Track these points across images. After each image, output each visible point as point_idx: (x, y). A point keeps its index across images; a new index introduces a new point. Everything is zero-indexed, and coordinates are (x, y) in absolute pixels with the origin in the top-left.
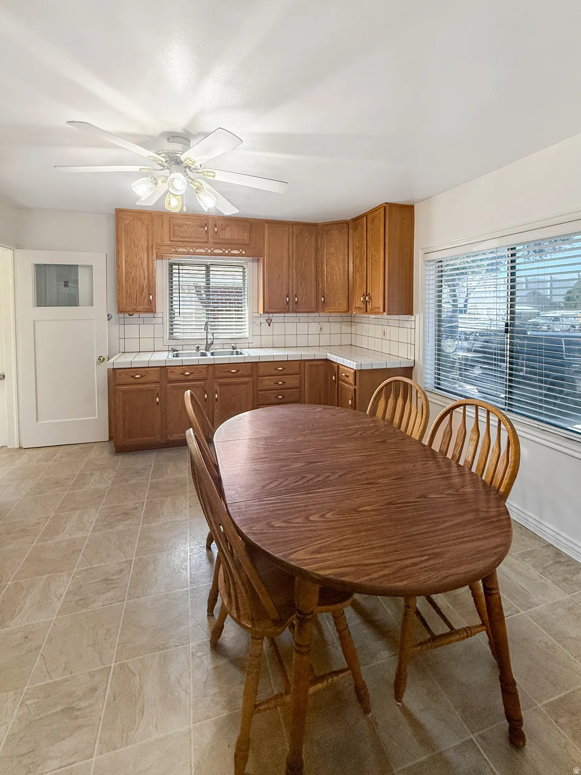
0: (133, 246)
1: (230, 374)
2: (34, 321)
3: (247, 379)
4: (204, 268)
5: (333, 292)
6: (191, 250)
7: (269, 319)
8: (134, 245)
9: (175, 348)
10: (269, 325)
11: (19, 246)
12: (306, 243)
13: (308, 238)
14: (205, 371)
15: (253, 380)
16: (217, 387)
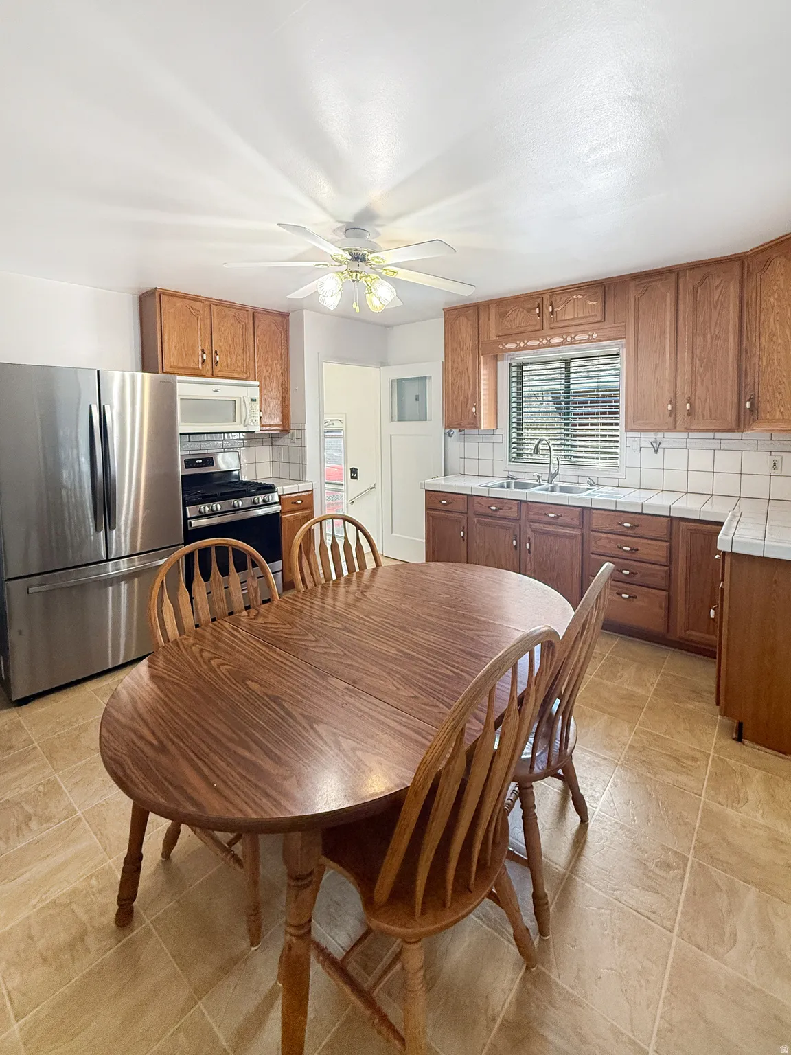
0: (458, 349)
1: (545, 519)
2: (391, 436)
3: (573, 532)
4: (563, 365)
5: (770, 389)
6: (522, 344)
7: (656, 442)
8: (460, 347)
9: (513, 475)
10: (656, 452)
11: (383, 364)
12: (716, 298)
13: (720, 289)
14: (515, 509)
15: (582, 535)
16: (529, 533)
